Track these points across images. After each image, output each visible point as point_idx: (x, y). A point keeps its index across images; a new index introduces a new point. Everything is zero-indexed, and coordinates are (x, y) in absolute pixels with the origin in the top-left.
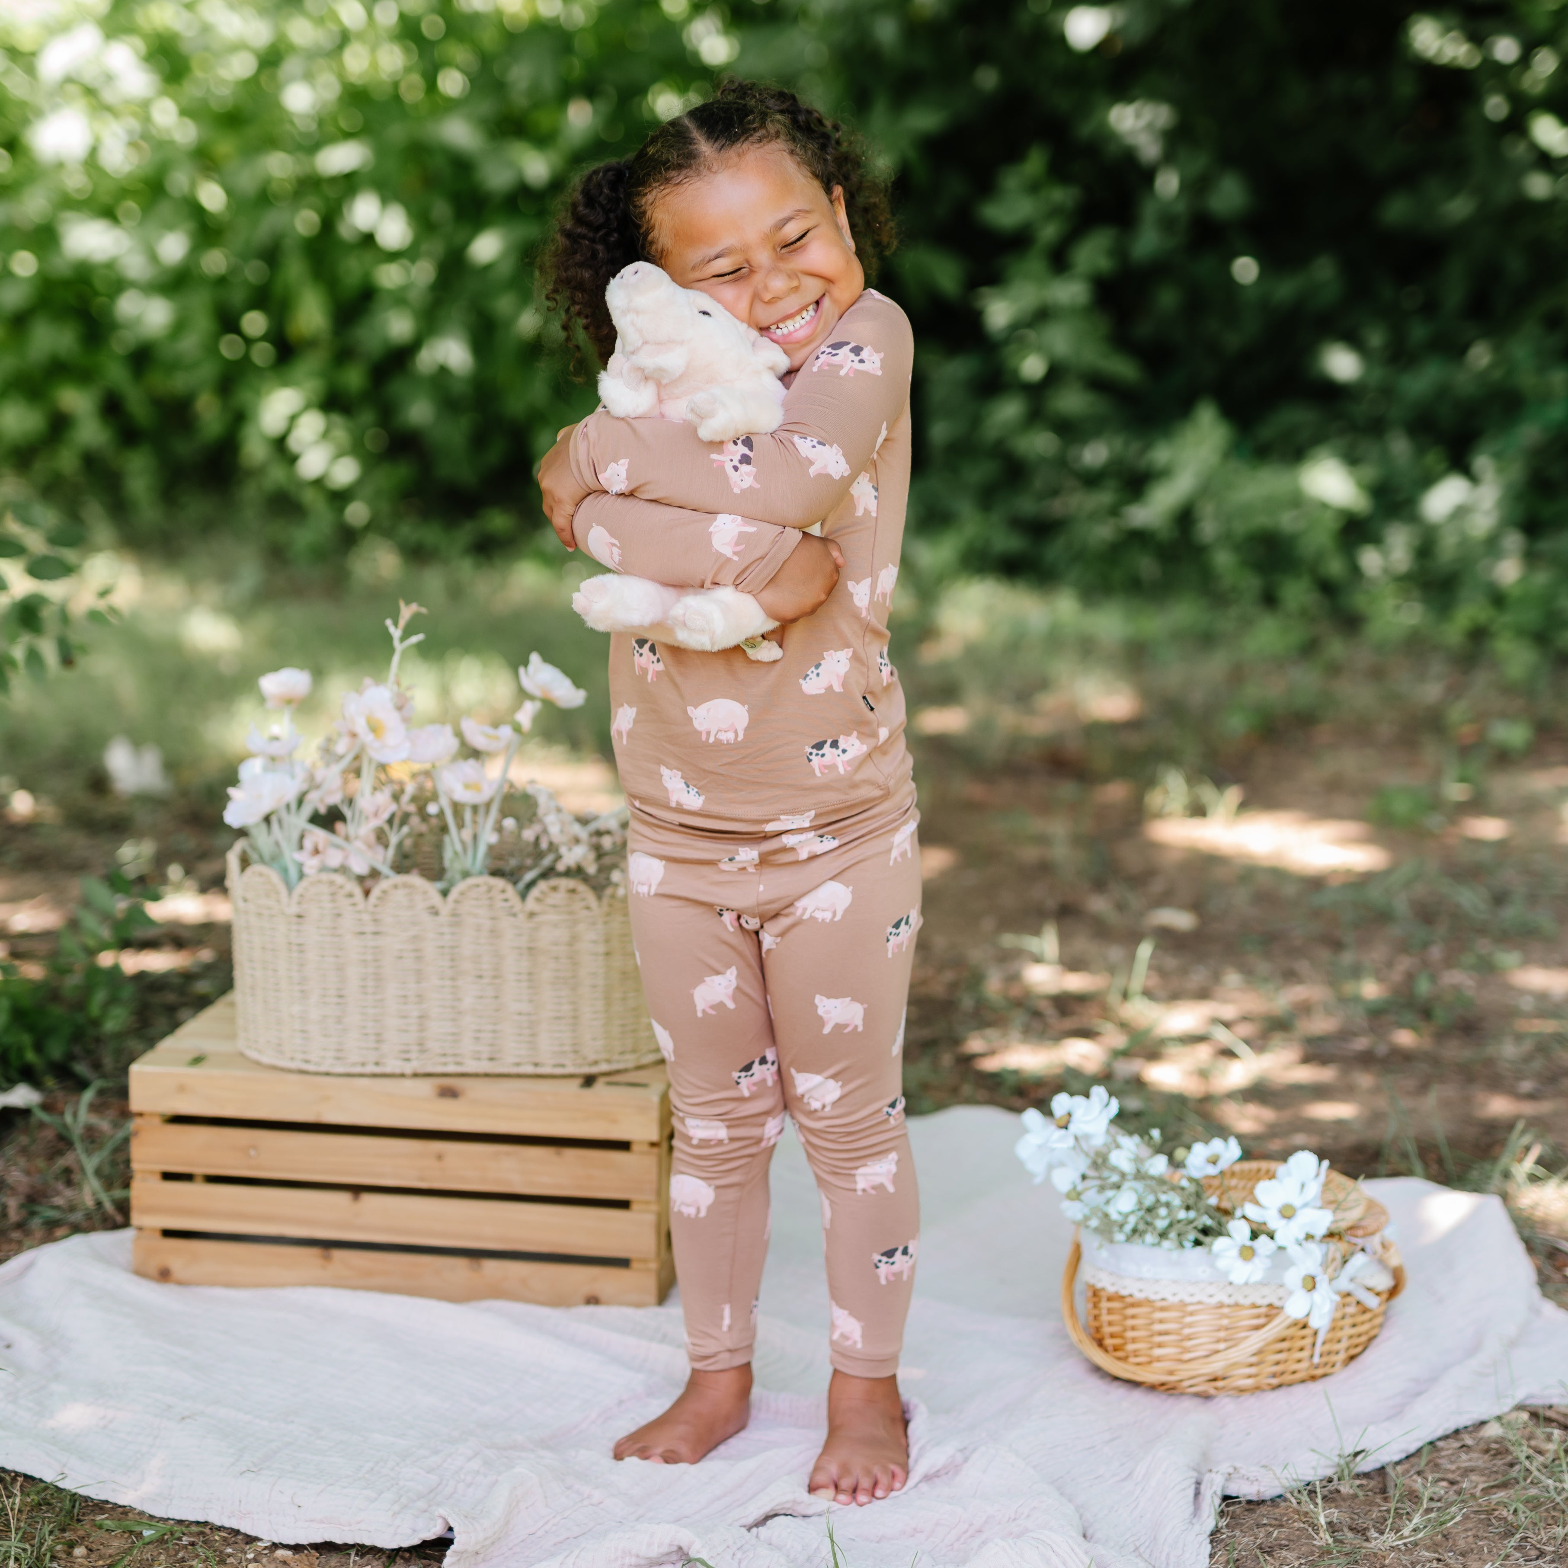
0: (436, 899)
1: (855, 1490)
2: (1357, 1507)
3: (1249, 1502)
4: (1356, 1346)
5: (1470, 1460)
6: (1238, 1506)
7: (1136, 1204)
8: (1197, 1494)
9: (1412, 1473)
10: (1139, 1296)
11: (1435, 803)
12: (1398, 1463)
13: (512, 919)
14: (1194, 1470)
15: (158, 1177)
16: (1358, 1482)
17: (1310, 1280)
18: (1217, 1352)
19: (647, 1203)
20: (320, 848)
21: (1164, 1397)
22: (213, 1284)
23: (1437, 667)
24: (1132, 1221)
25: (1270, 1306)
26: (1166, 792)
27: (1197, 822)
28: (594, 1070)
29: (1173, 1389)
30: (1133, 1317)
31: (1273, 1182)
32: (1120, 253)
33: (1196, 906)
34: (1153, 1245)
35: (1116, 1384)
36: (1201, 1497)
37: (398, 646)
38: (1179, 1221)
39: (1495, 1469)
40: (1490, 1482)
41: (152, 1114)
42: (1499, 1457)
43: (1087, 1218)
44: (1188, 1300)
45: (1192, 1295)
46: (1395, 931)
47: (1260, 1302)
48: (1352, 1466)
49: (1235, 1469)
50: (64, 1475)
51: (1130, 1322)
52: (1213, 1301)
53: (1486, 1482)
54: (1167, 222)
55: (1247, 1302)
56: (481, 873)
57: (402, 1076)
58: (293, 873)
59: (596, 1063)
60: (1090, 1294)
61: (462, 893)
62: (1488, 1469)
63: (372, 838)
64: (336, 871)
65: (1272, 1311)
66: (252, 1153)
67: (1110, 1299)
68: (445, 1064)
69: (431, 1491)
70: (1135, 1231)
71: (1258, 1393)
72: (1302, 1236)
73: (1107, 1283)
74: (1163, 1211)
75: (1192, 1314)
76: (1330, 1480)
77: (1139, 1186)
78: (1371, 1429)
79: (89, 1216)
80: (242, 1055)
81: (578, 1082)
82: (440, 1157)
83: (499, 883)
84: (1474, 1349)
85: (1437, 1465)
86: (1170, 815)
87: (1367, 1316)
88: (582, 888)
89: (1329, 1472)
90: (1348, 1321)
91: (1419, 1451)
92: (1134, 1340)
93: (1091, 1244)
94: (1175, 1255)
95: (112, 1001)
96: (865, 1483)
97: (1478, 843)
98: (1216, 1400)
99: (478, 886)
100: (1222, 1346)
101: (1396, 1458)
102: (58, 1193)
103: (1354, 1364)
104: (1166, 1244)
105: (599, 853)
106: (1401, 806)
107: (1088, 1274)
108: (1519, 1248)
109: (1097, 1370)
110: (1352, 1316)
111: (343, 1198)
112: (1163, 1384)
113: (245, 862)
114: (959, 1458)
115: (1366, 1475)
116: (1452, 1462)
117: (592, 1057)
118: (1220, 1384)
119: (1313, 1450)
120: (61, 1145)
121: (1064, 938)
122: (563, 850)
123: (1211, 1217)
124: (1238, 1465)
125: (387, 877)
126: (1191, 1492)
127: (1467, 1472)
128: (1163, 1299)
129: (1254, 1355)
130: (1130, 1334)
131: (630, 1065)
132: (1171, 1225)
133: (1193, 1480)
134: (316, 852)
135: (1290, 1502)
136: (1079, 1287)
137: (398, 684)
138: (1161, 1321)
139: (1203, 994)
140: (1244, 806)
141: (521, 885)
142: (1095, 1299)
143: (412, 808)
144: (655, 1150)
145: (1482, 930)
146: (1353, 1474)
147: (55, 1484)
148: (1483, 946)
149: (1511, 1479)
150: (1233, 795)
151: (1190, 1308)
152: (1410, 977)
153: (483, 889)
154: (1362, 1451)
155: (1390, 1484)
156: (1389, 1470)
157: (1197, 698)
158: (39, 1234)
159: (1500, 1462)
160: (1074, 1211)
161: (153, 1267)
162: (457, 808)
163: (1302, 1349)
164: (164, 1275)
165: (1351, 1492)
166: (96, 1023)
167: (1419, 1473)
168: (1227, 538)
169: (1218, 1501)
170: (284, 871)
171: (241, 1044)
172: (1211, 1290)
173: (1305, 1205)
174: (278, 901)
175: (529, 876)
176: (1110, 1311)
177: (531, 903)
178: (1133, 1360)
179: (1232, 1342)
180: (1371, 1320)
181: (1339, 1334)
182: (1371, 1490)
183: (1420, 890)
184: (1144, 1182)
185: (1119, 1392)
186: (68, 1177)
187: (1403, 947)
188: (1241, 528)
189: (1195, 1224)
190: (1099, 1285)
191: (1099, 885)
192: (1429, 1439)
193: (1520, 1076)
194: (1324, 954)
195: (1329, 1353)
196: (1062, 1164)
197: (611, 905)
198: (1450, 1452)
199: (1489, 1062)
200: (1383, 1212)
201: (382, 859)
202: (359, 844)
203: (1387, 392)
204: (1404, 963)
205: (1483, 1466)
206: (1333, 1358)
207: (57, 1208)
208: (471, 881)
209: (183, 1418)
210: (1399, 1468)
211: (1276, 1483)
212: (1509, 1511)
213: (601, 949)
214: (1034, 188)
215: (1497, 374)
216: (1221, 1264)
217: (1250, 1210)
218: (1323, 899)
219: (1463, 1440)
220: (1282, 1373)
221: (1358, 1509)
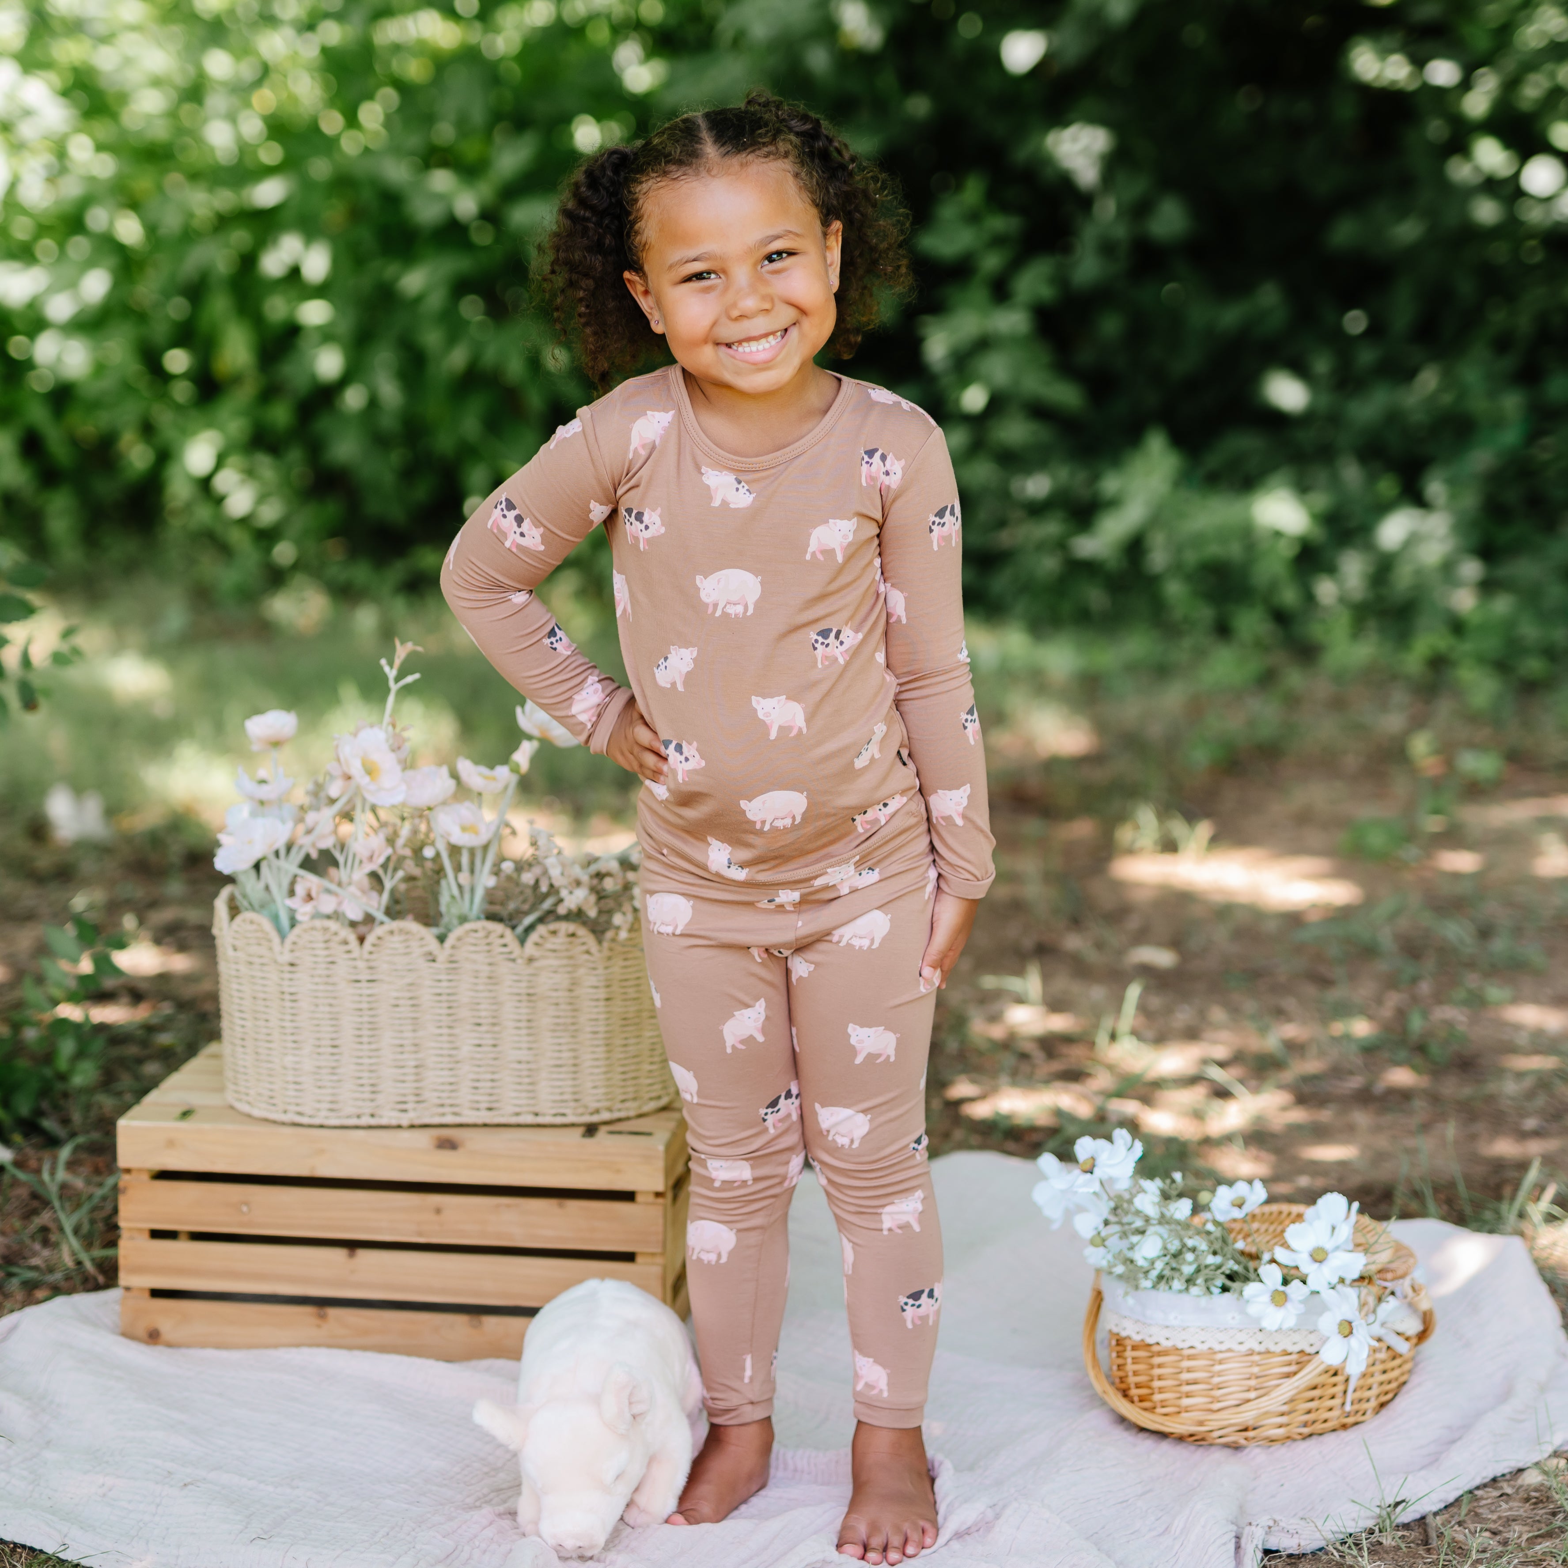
0: (433, 944)
1: (885, 1549)
2: (1401, 1559)
3: (1290, 1556)
4: (1386, 1393)
5: (1511, 1509)
6: (1279, 1560)
7: (1161, 1250)
8: (1238, 1547)
9: (1453, 1523)
10: (1166, 1344)
11: (1410, 835)
12: (1435, 1514)
13: (511, 964)
14: (1233, 1523)
15: (147, 1235)
16: (1400, 1533)
17: (1346, 1325)
18: (1248, 1401)
19: (653, 1255)
20: (314, 894)
21: (1192, 1448)
22: (203, 1345)
23: (1399, 696)
24: (1159, 1265)
25: (1301, 1352)
26: (1137, 827)
27: (1168, 858)
28: (595, 1119)
29: (1203, 1439)
30: (1160, 1366)
31: (1303, 1225)
32: (1061, 281)
33: (1175, 943)
34: (1180, 1291)
35: (1142, 1435)
36: (1242, 1552)
37: (394, 687)
38: (1206, 1267)
39: (1538, 1518)
40: (1534, 1531)
41: (140, 1170)
42: (1541, 1505)
43: (1111, 1266)
44: (1217, 1347)
45: (1221, 1343)
46: (1382, 966)
47: (1290, 1349)
48: (1393, 1517)
49: (1275, 1521)
50: (67, 1546)
51: (1157, 1372)
52: (1244, 1348)
53: (1529, 1532)
54: (1107, 248)
55: (1278, 1349)
56: (478, 919)
57: (399, 1127)
58: (285, 921)
59: (597, 1111)
60: (1114, 1342)
61: (459, 939)
62: (1531, 1518)
63: (366, 882)
64: (328, 917)
65: (1304, 1358)
66: (245, 1209)
67: (1134, 1348)
68: (443, 1115)
69: (448, 1556)
70: (1161, 1277)
71: (1289, 1443)
72: (1335, 1280)
73: (1131, 1331)
74: (1190, 1257)
75: (1221, 1362)
76: (1371, 1532)
77: (1163, 1230)
78: (1410, 1478)
79: (68, 1278)
80: (232, 1107)
81: (581, 1130)
82: (438, 1211)
83: (497, 928)
84: (1506, 1394)
85: (1477, 1515)
86: (1141, 850)
87: (1398, 1362)
88: (582, 931)
89: (1370, 1524)
90: (1379, 1367)
91: (1458, 1501)
92: (1161, 1390)
93: (1114, 1292)
94: (1204, 1301)
95: (80, 1055)
96: (896, 1541)
97: (1456, 876)
98: (1247, 1451)
99: (476, 931)
100: (1252, 1395)
101: (1435, 1508)
102: (35, 1254)
103: (1384, 1412)
104: (1194, 1290)
105: (600, 895)
106: (1376, 839)
107: (1110, 1321)
108: (1543, 1289)
109: (1122, 1420)
110: (1383, 1362)
111: (339, 1255)
112: (1191, 1435)
113: (234, 910)
114: (990, 1514)
115: (1406, 1526)
116: (1492, 1512)
117: (594, 1105)
118: (1250, 1434)
119: (1353, 1501)
120: (35, 1204)
121: (1046, 978)
122: (564, 893)
123: (1238, 1262)
124: (1277, 1518)
125: (382, 923)
126: (1232, 1546)
127: (1509, 1521)
128: (1192, 1347)
129: (1285, 1404)
130: (1156, 1384)
131: (632, 1113)
132: (1198, 1271)
133: (1234, 1534)
134: (309, 897)
135: (1332, 1554)
136: (1100, 1335)
137: (394, 726)
138: (1189, 1370)
139: (1191, 1034)
140: (1215, 841)
141: (520, 929)
142: (1120, 1348)
143: (408, 852)
144: (660, 1200)
145: (1471, 965)
146: (1394, 1524)
147: (56, 1555)
148: (1472, 980)
149: (1556, 1528)
150: (1204, 830)
151: (1219, 1356)
152: (1401, 1014)
153: (481, 934)
154: (1403, 1501)
155: (1433, 1534)
156: (1430, 1520)
157: (1155, 731)
158: (20, 1296)
159: (1541, 1512)
160: (1097, 1257)
161: (141, 1330)
162: (455, 850)
163: (1333, 1397)
164: (153, 1337)
165: (1393, 1544)
166: (63, 1077)
167: (1460, 1523)
168: (1177, 568)
169: (1260, 1555)
170: (275, 919)
171: (230, 1097)
172: (1241, 1337)
173: (1337, 1248)
174: (271, 949)
175: (528, 920)
176: (1135, 1360)
177: (530, 948)
178: (1160, 1410)
179: (1263, 1391)
180: (1400, 1366)
181: (1370, 1381)
182: (1412, 1542)
183: (1403, 923)
184: (1167, 1227)
185: (1147, 1443)
186: (44, 1235)
187: (1391, 982)
188: (1191, 558)
189: (1223, 1269)
190: (1124, 1334)
191: (1076, 922)
192: (1467, 1488)
193: (1523, 1114)
194: (1310, 990)
195: (1360, 1401)
196: (1081, 1209)
197: (611, 949)
198: (1489, 1501)
199: (1491, 1099)
200: (1411, 1255)
201: (376, 904)
202: (353, 889)
203: (1334, 419)
204: (1393, 1000)
205: (1525, 1515)
206: (1364, 1406)
207: (35, 1268)
208: (468, 926)
209: (185, 1485)
210: (1439, 1519)
211: (1318, 1535)
212: (1557, 1561)
213: (602, 994)
214: (973, 218)
215: (1447, 399)
216: (1253, 1310)
217: (1280, 1254)
218: (1303, 935)
219: (1502, 1488)
220: (1314, 1422)
221: (1402, 1561)
